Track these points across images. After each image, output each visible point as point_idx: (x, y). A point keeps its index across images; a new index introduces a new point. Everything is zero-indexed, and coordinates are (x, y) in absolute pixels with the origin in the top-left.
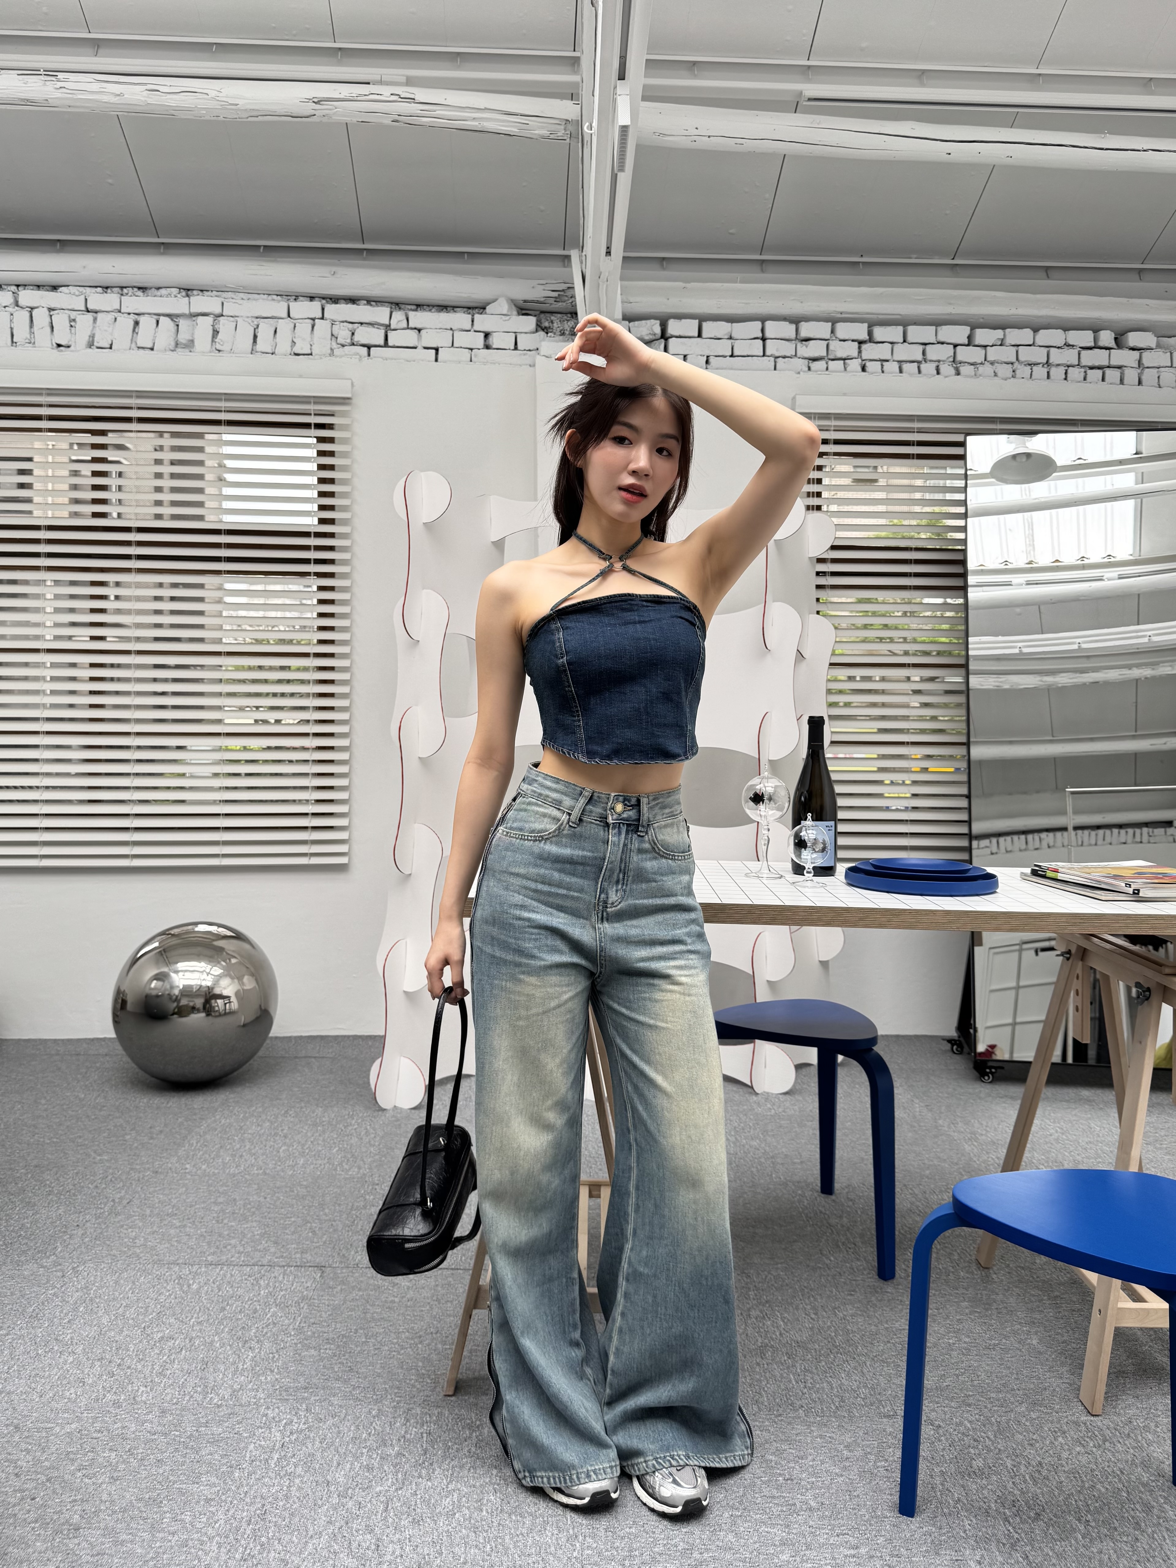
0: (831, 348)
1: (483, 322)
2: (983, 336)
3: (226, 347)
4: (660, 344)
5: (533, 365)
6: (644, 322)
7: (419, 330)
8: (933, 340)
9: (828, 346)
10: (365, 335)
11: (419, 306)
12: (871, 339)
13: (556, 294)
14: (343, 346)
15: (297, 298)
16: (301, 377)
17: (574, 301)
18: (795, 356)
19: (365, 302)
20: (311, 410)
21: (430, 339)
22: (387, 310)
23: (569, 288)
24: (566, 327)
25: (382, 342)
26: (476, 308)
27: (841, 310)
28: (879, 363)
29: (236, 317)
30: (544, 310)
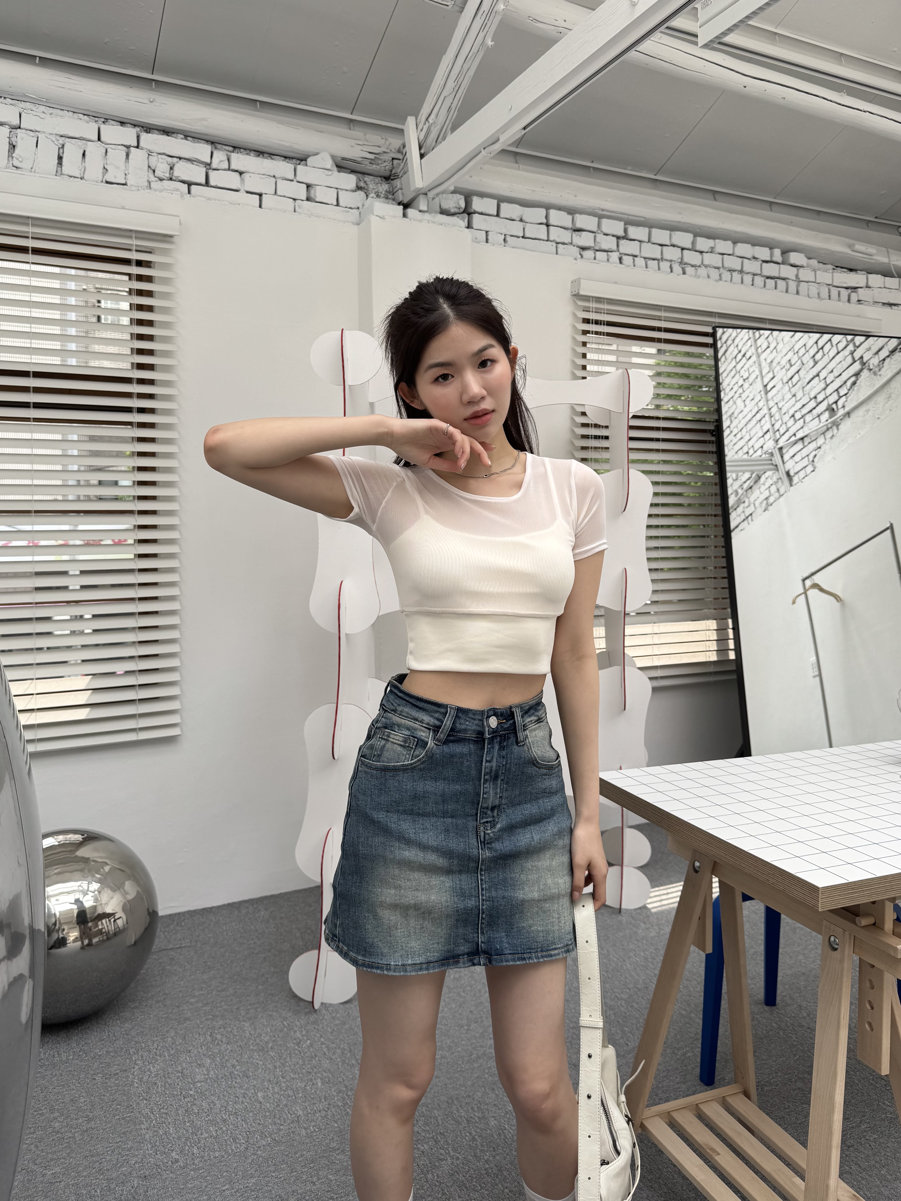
0: (598, 240)
1: (303, 174)
2: (702, 243)
4: (463, 218)
5: (356, 223)
6: (450, 195)
7: (241, 173)
8: (668, 243)
9: (595, 237)
10: (186, 171)
11: (236, 148)
12: (625, 237)
13: (372, 156)
14: (161, 180)
15: (106, 121)
16: (123, 208)
17: (388, 166)
18: (571, 243)
19: (183, 136)
20: (132, 245)
21: (252, 183)
22: (208, 148)
23: (384, 152)
24: (380, 189)
25: (203, 181)
26: (293, 158)
27: (603, 207)
28: (631, 257)
29: (36, 131)
30: (357, 170)
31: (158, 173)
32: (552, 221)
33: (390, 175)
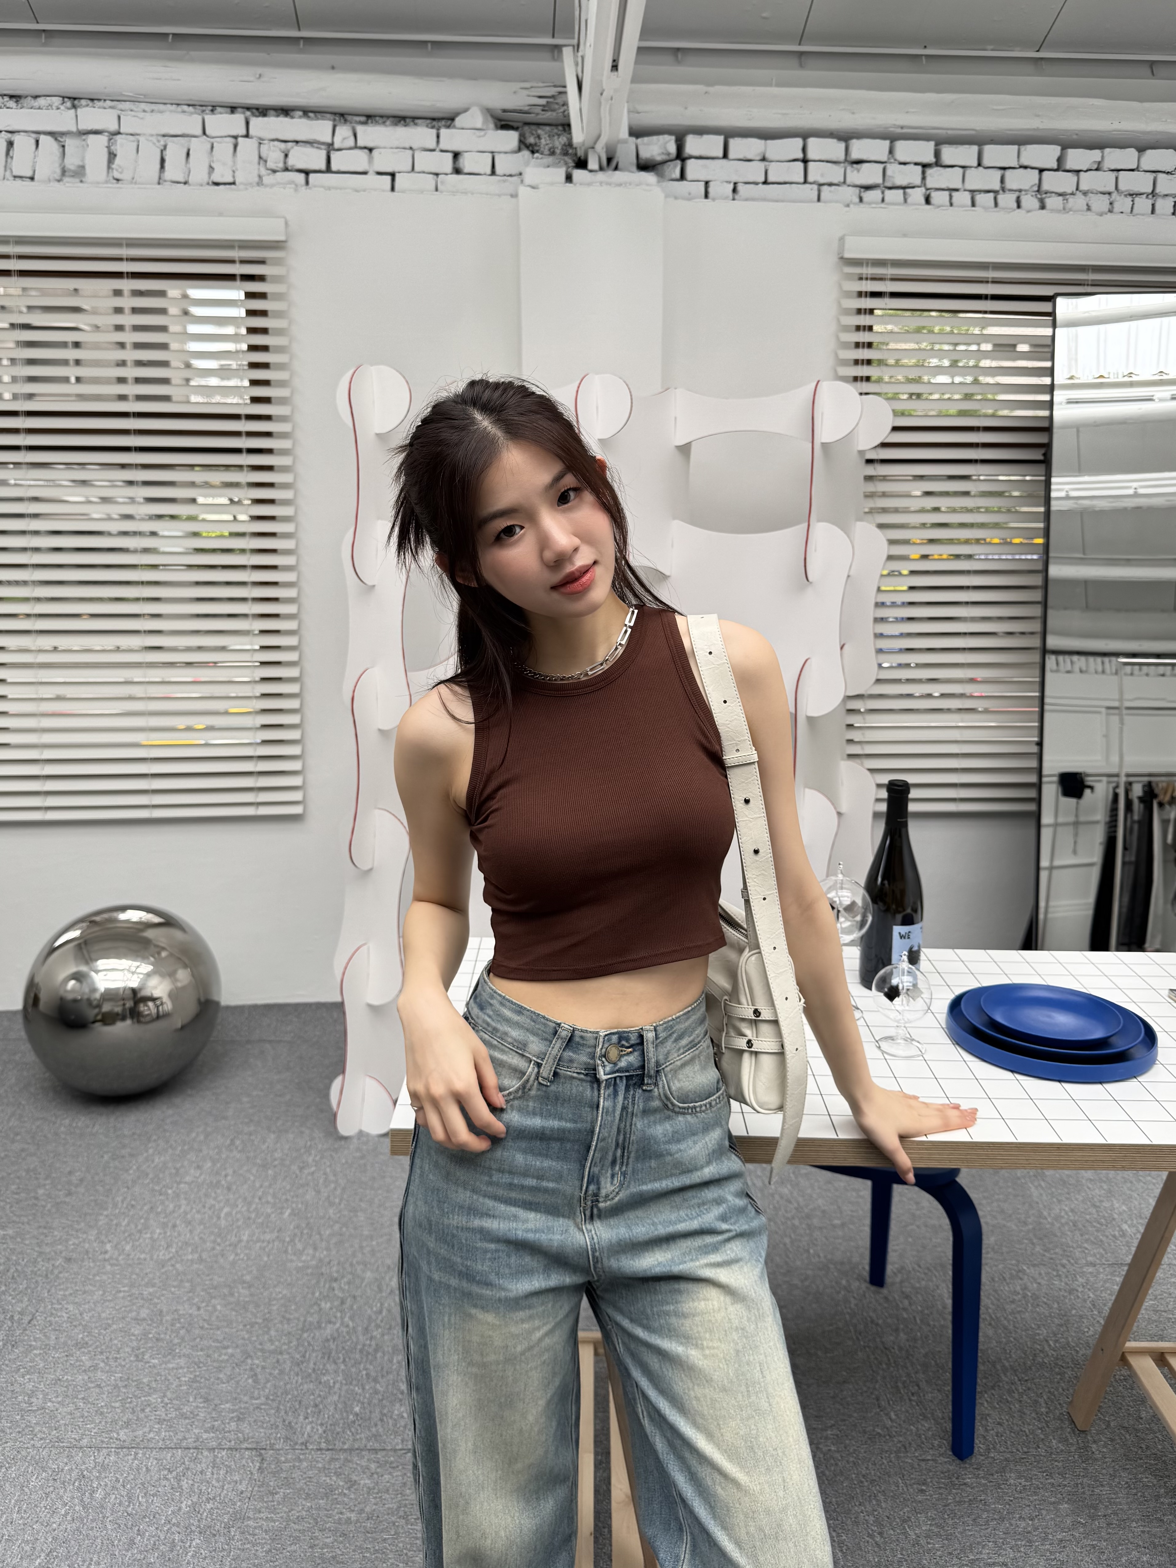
0: (889, 172)
1: (451, 138)
2: (1077, 158)
3: (126, 176)
4: (675, 167)
5: (514, 196)
6: (655, 138)
7: (371, 150)
8: (1015, 164)
10: (303, 157)
11: (370, 118)
12: (938, 163)
13: (543, 102)
14: (274, 172)
15: (213, 109)
16: (221, 214)
18: (844, 183)
19: (301, 113)
20: (236, 257)
21: (385, 161)
22: (327, 124)
23: (560, 93)
25: (324, 167)
26: (439, 120)
27: (901, 123)
28: (947, 193)
29: (138, 135)
30: (529, 120)
31: (271, 164)
32: (811, 155)
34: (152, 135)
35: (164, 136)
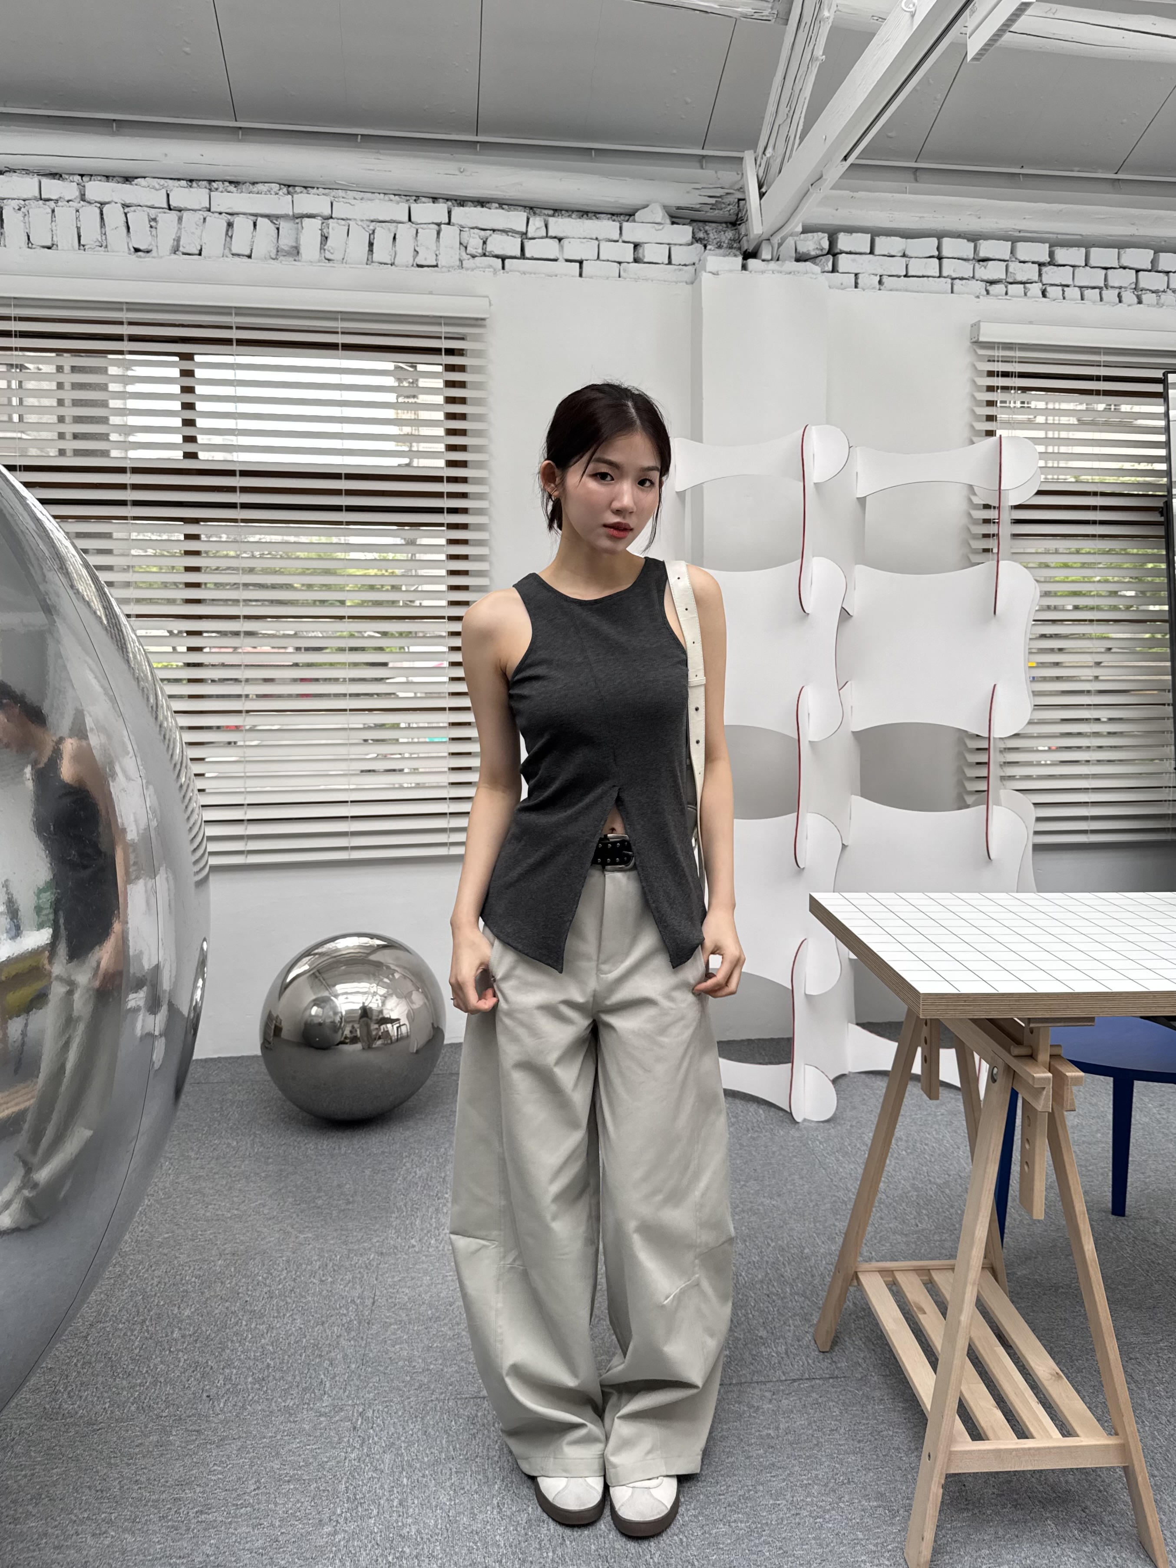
0: (1011, 269)
1: (631, 231)
2: (1167, 261)
3: (336, 256)
4: (828, 261)
5: (697, 284)
6: (810, 235)
7: (560, 240)
8: (1116, 265)
9: (1007, 267)
10: (499, 244)
11: (556, 211)
12: (1052, 262)
13: (713, 201)
14: (474, 257)
15: (417, 199)
16: (431, 293)
17: (733, 209)
18: (973, 277)
19: (497, 205)
20: (441, 332)
21: (573, 250)
22: (522, 215)
23: (727, 194)
24: (723, 238)
25: (518, 253)
26: (621, 214)
27: (1020, 228)
28: (1060, 288)
29: (348, 219)
30: (697, 218)
31: (470, 250)
32: (945, 253)
33: (737, 220)
34: (362, 221)
35: (372, 221)
